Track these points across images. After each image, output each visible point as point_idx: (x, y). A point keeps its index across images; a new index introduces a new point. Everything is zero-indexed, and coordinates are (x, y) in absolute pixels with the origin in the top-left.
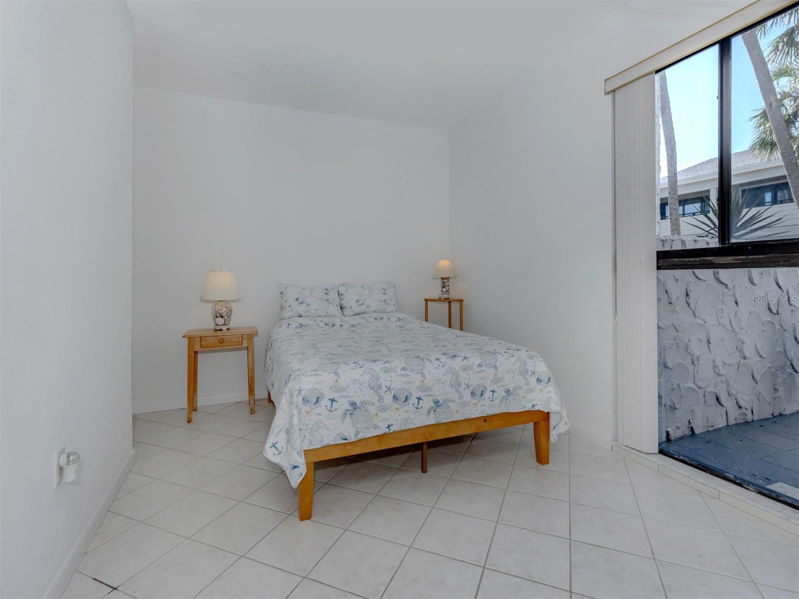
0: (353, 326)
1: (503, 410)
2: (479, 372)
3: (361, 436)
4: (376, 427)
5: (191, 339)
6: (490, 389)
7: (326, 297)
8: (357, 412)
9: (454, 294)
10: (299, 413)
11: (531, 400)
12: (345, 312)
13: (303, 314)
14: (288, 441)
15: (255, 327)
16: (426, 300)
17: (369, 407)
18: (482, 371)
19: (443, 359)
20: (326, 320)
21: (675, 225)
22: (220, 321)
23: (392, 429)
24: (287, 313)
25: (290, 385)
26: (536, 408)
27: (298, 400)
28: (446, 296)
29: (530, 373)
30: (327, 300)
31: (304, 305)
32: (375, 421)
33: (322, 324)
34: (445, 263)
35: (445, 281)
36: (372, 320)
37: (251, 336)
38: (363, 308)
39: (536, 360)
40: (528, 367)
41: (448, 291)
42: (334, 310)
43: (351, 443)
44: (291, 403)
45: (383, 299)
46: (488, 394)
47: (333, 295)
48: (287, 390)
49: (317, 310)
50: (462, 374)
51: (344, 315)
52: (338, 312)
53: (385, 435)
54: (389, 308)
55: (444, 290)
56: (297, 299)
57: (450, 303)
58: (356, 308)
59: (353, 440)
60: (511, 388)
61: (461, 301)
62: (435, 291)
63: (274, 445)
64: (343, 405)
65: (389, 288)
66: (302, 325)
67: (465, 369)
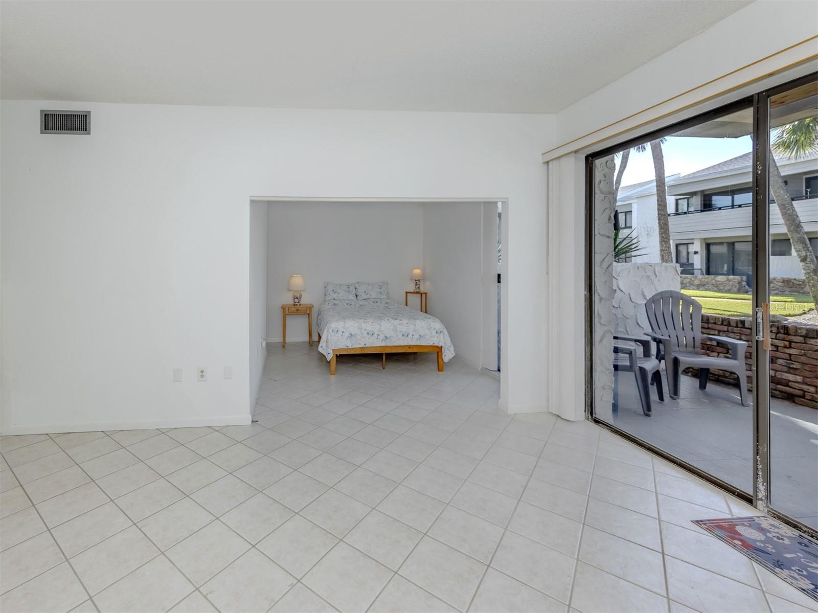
0: (361, 305)
1: (418, 343)
2: (406, 326)
3: (354, 346)
4: (360, 344)
5: (283, 308)
6: (411, 334)
7: (348, 290)
8: (352, 337)
9: (422, 290)
10: (331, 336)
11: (432, 341)
12: (359, 298)
13: (336, 298)
14: (327, 345)
15: (312, 304)
16: (407, 293)
17: (357, 336)
18: (408, 326)
19: (391, 320)
20: (347, 302)
21: (663, 229)
22: (296, 300)
23: (366, 346)
24: (328, 298)
25: (328, 325)
26: (435, 345)
27: (330, 330)
28: (418, 291)
29: (433, 329)
30: (349, 291)
31: (336, 294)
32: (360, 342)
33: (345, 304)
34: (417, 271)
35: (417, 282)
36: (371, 303)
37: (310, 308)
38: (368, 296)
39: (437, 323)
40: (432, 326)
41: (419, 288)
42: (352, 297)
43: (350, 349)
44: (328, 331)
45: (380, 291)
46: (410, 336)
47: (352, 288)
48: (326, 327)
49: (343, 296)
50: (398, 326)
51: (357, 300)
52: (354, 298)
53: (363, 347)
54: (383, 297)
55: (417, 287)
56: (333, 291)
57: (421, 294)
58: (364, 296)
59: (351, 347)
60: (422, 334)
61: (426, 294)
62: (411, 287)
63: (322, 347)
64: (347, 334)
65: (383, 285)
66: (335, 304)
67: (400, 324)
